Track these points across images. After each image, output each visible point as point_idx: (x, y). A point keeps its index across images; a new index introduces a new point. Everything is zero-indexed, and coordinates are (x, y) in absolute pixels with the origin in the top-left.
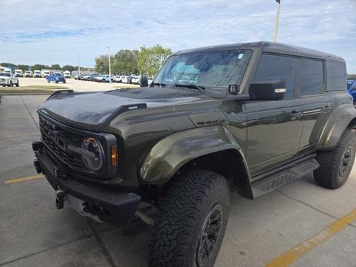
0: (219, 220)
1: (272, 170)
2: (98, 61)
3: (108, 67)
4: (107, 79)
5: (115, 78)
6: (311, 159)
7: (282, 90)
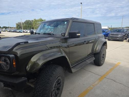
0: (61, 82)
1: (80, 61)
2: (17, 24)
3: (21, 27)
4: (21, 31)
5: (24, 31)
6: (92, 56)
7: (79, 34)
